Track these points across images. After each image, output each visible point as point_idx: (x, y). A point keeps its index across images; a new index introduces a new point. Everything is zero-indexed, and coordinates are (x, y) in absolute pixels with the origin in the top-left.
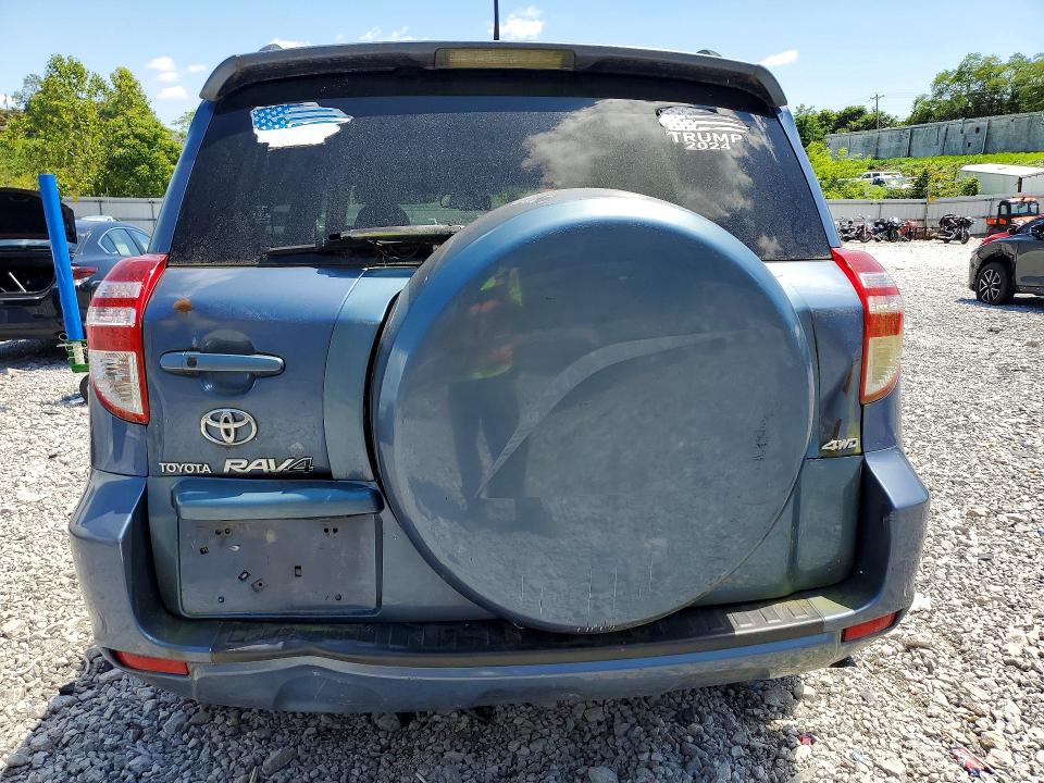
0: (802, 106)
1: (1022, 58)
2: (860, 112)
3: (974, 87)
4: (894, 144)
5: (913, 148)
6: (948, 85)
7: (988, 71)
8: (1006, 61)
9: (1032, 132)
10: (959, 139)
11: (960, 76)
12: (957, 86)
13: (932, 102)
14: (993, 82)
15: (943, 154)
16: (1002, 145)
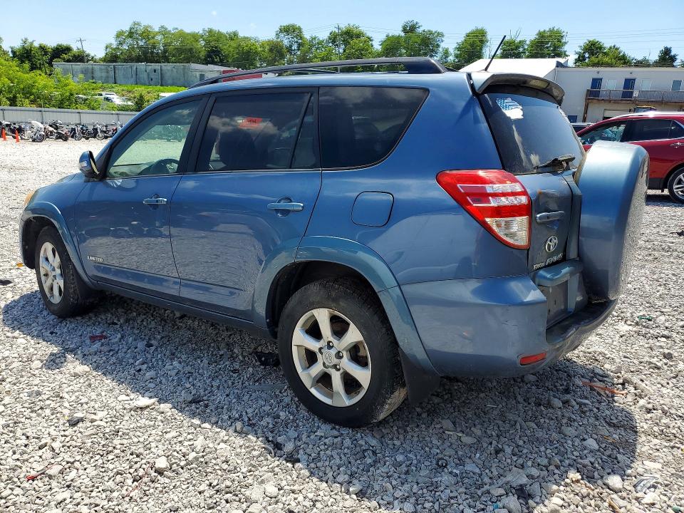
0: (26, 39)
1: (166, 29)
2: (68, 49)
3: (141, 43)
4: (104, 75)
5: (117, 79)
6: (124, 39)
7: (146, 34)
8: (157, 30)
9: (186, 75)
10: (145, 75)
11: (131, 34)
12: (129, 41)
13: (116, 48)
14: (152, 41)
15: (137, 84)
16: (170, 82)
